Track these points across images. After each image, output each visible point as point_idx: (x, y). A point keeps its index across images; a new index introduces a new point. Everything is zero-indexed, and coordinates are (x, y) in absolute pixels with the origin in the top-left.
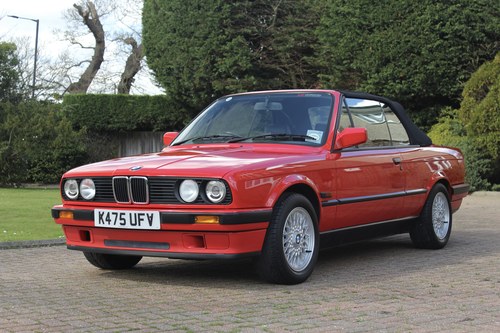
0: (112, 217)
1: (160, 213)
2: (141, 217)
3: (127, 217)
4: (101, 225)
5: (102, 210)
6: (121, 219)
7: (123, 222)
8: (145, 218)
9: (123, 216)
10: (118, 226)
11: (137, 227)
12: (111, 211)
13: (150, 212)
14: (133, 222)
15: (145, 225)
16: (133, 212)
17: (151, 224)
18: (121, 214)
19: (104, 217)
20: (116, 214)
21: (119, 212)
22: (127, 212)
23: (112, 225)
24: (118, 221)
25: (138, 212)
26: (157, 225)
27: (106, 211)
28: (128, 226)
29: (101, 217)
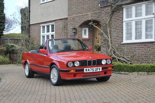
0: (90, 70)
1: (102, 67)
3: (94, 69)
4: (87, 72)
5: (86, 68)
8: (98, 69)
10: (92, 71)
11: (97, 71)
12: (90, 68)
13: (100, 67)
15: (98, 71)
16: (96, 68)
21: (92, 68)
22: (94, 68)
23: (90, 72)
26: (101, 70)
27: (88, 69)
28: (94, 71)
29: (86, 70)
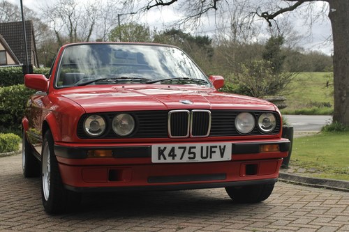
0: (178, 152)
1: (233, 145)
2: (213, 150)
3: (198, 151)
4: (162, 161)
5: (162, 146)
6: (190, 153)
7: (192, 156)
8: (217, 150)
9: (192, 150)
10: (185, 160)
11: (208, 160)
12: (176, 145)
13: (222, 144)
14: (204, 155)
15: (216, 157)
16: (205, 145)
17: (222, 156)
18: (191, 148)
19: (166, 153)
20: (185, 148)
21: (188, 145)
22: (198, 145)
23: (177, 160)
24: (186, 155)
25: (210, 144)
26: (228, 156)
27: (169, 146)
28: (198, 159)
29: (161, 152)
